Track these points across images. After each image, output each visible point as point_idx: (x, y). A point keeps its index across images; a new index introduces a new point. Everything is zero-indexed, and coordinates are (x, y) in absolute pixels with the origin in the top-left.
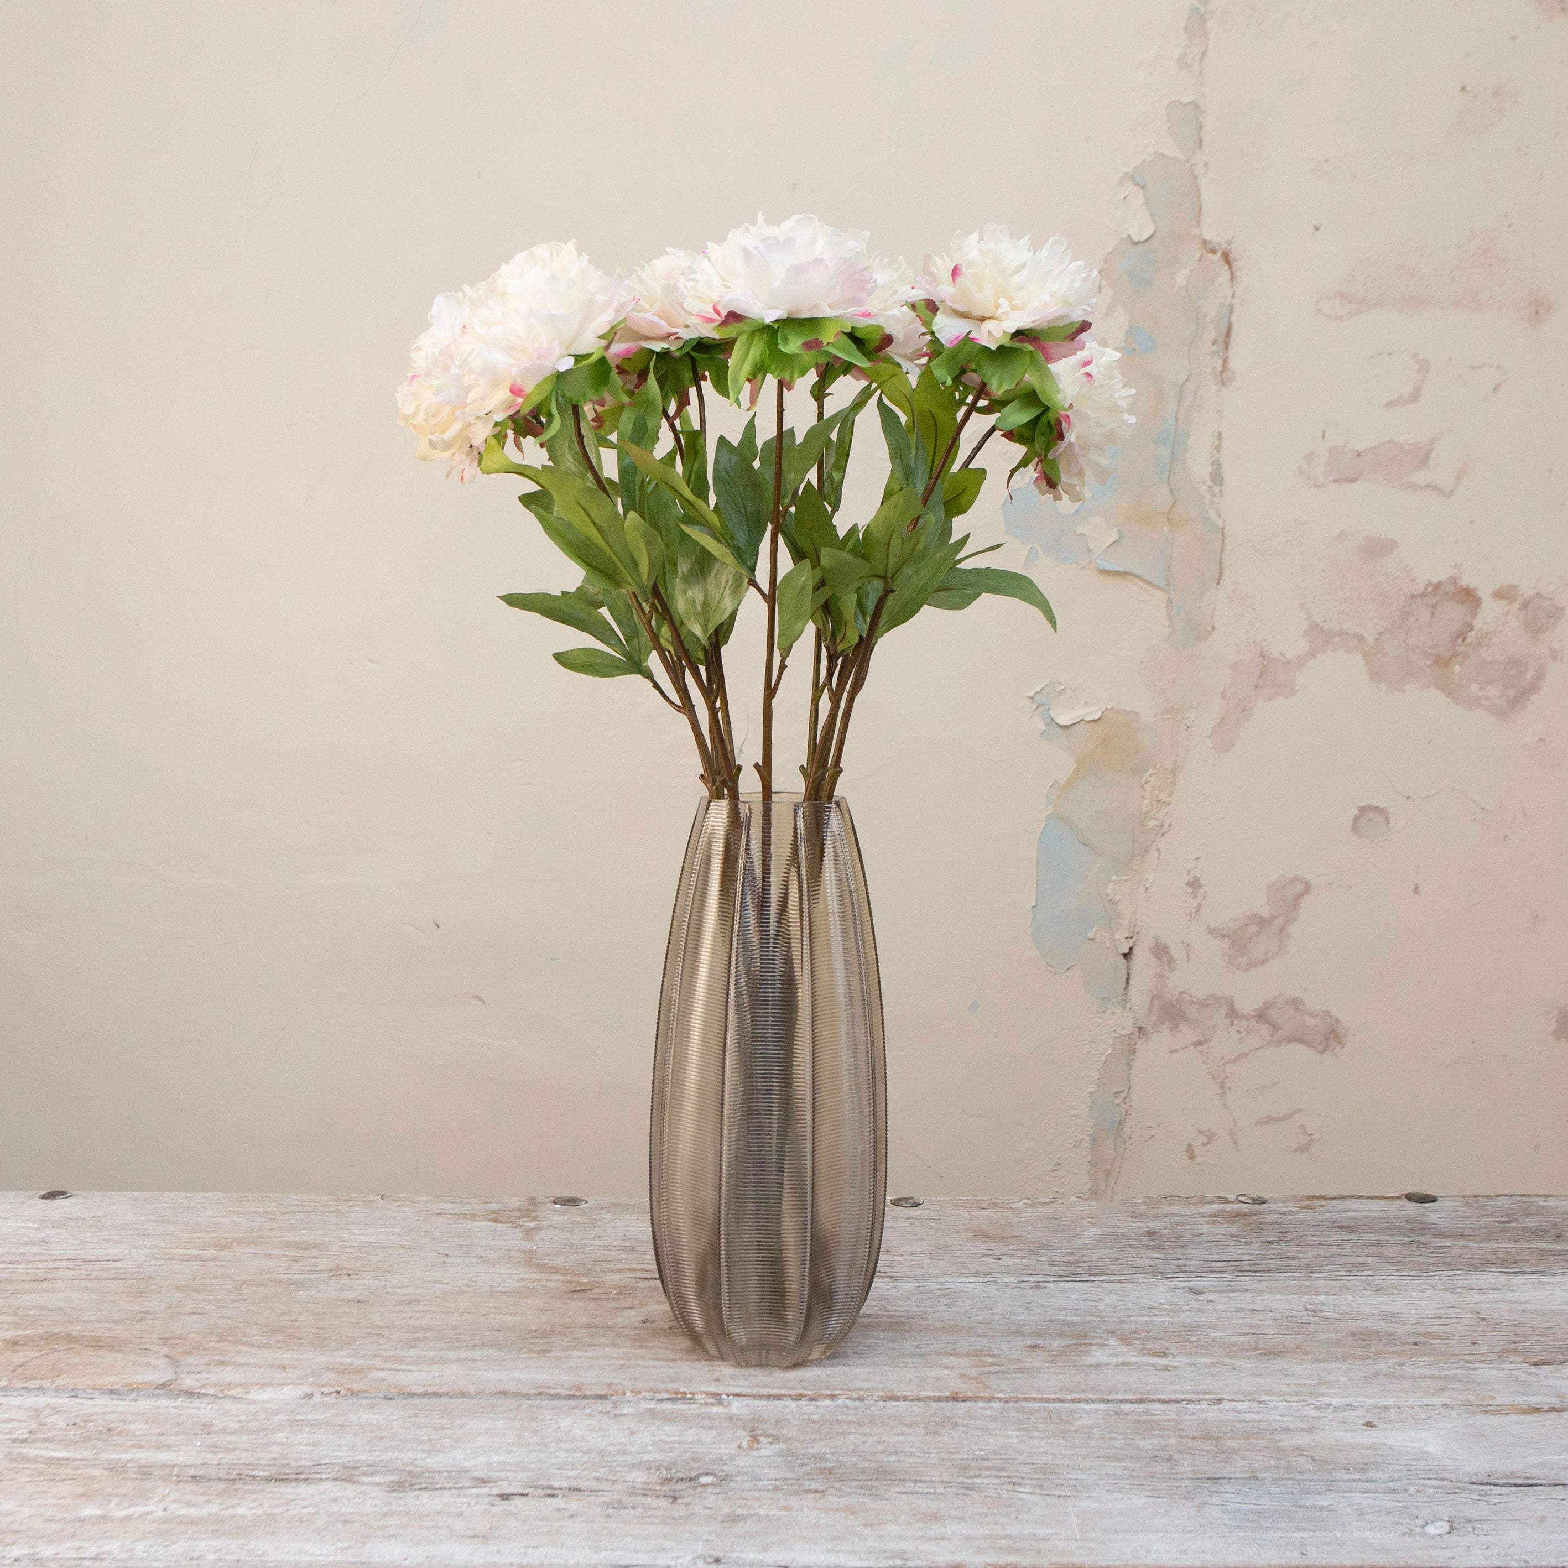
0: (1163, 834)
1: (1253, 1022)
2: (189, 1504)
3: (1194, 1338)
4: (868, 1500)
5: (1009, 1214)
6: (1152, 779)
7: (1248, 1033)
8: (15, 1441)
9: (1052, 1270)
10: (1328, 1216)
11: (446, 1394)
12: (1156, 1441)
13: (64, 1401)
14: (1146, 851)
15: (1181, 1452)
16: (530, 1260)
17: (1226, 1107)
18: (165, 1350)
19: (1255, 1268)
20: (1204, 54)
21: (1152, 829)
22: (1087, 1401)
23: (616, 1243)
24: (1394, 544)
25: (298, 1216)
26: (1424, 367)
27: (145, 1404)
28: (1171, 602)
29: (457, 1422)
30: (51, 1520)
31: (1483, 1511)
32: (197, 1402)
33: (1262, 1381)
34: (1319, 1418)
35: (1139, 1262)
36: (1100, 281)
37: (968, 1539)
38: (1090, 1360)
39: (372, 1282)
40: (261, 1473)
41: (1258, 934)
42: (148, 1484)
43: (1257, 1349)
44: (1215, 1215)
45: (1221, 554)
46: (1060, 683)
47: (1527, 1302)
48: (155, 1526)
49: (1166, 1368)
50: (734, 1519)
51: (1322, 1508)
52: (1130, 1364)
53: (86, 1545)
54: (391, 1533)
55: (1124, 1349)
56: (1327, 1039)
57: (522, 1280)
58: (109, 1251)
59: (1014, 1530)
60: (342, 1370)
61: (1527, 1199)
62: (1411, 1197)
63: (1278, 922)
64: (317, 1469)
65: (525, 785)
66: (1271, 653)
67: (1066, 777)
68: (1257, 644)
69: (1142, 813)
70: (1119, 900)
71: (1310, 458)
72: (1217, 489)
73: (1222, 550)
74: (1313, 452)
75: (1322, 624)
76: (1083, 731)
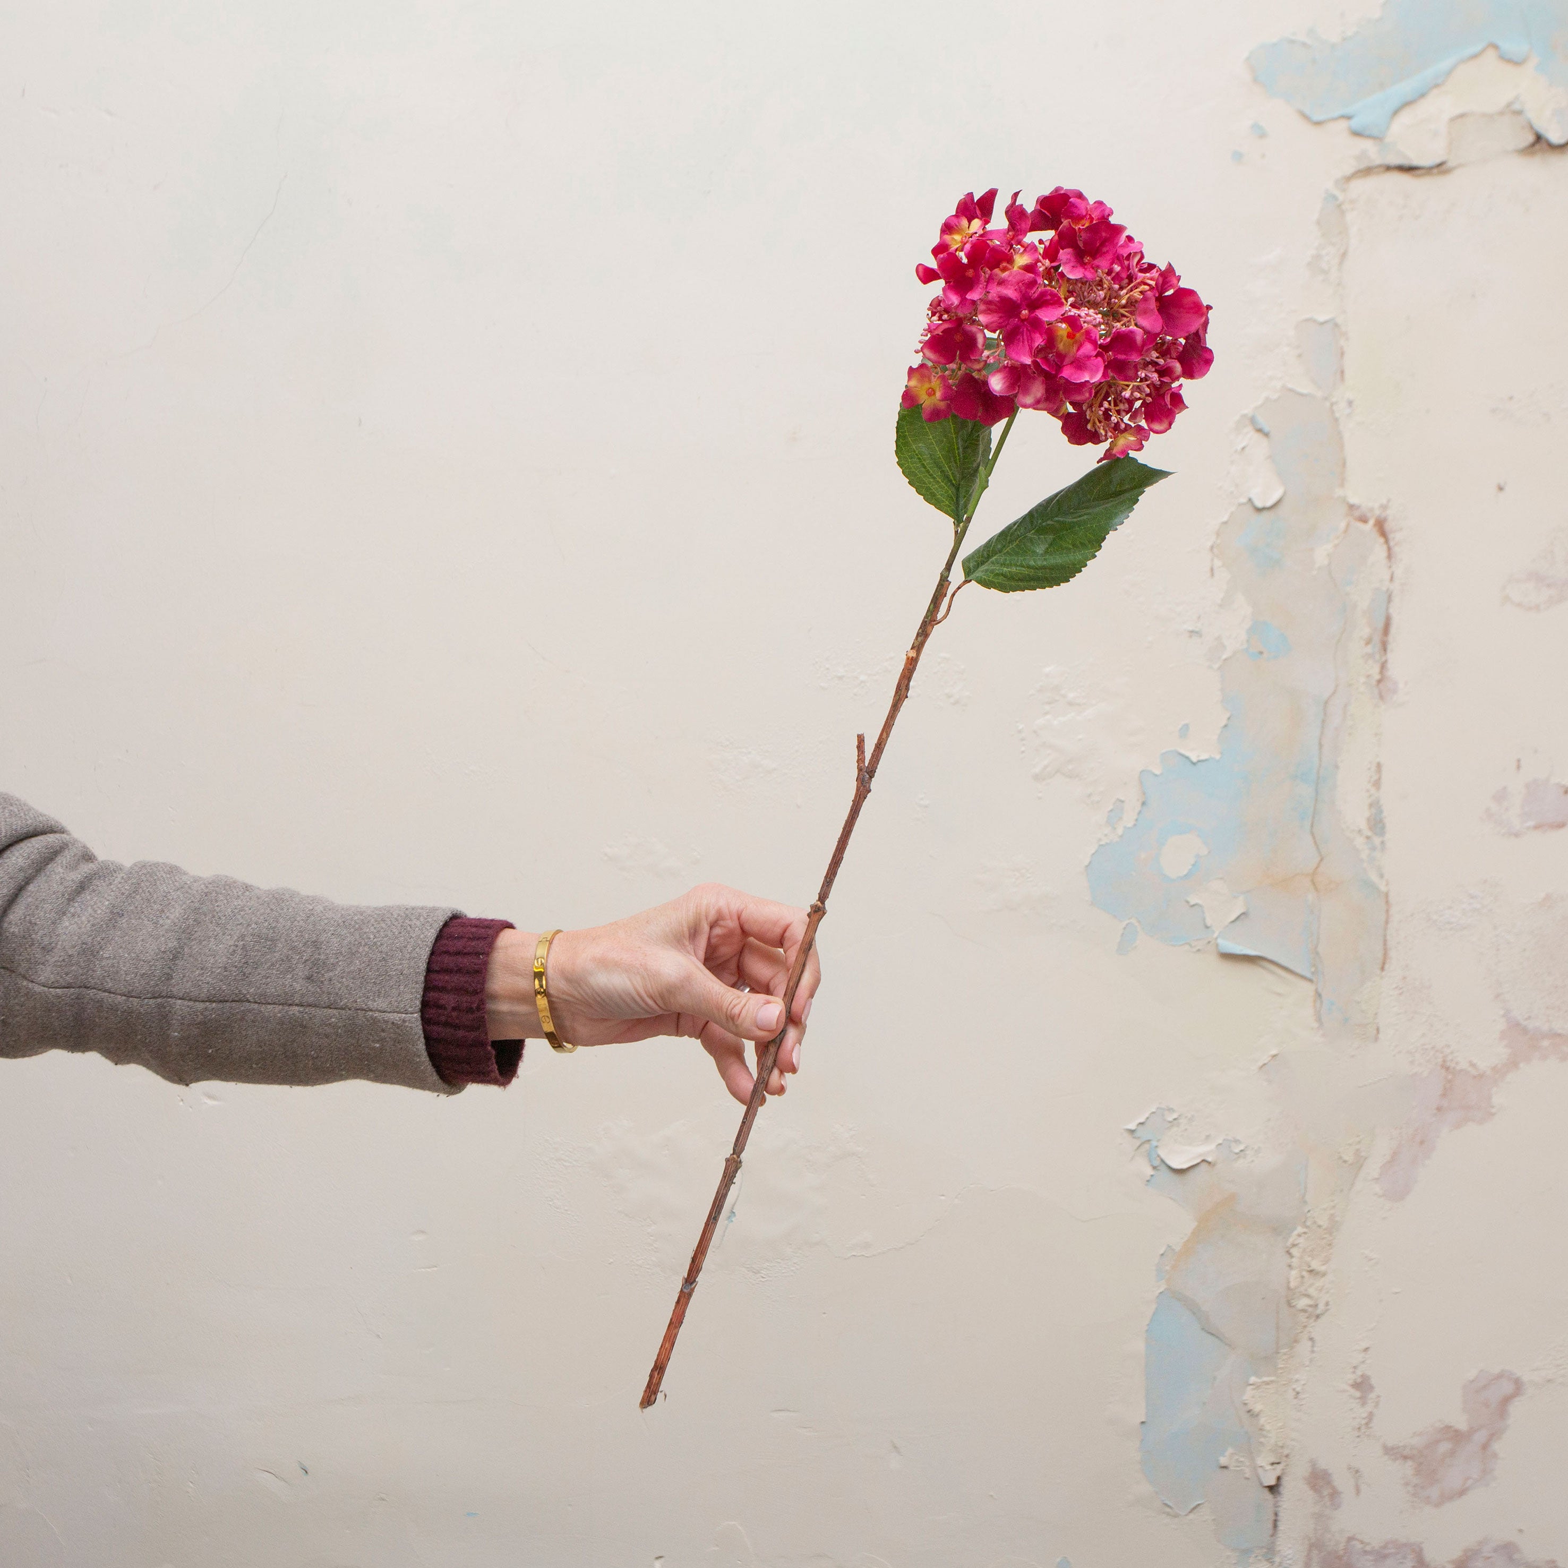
0: (1318, 1317)
6: (1301, 1240)
14: (1296, 1341)
20: (1344, 255)
21: (1304, 1311)
28: (1320, 995)
36: (1212, 560)
41: (1452, 1453)
45: (1385, 929)
46: (1171, 1110)
63: (1480, 1437)
65: (429, 1268)
66: (1457, 1063)
67: (1183, 1241)
68: (1437, 1051)
69: (1289, 1288)
70: (1261, 1411)
71: (1501, 796)
72: (1377, 840)
73: (1387, 922)
74: (1505, 788)
75: (1525, 1023)
76: (1204, 1175)
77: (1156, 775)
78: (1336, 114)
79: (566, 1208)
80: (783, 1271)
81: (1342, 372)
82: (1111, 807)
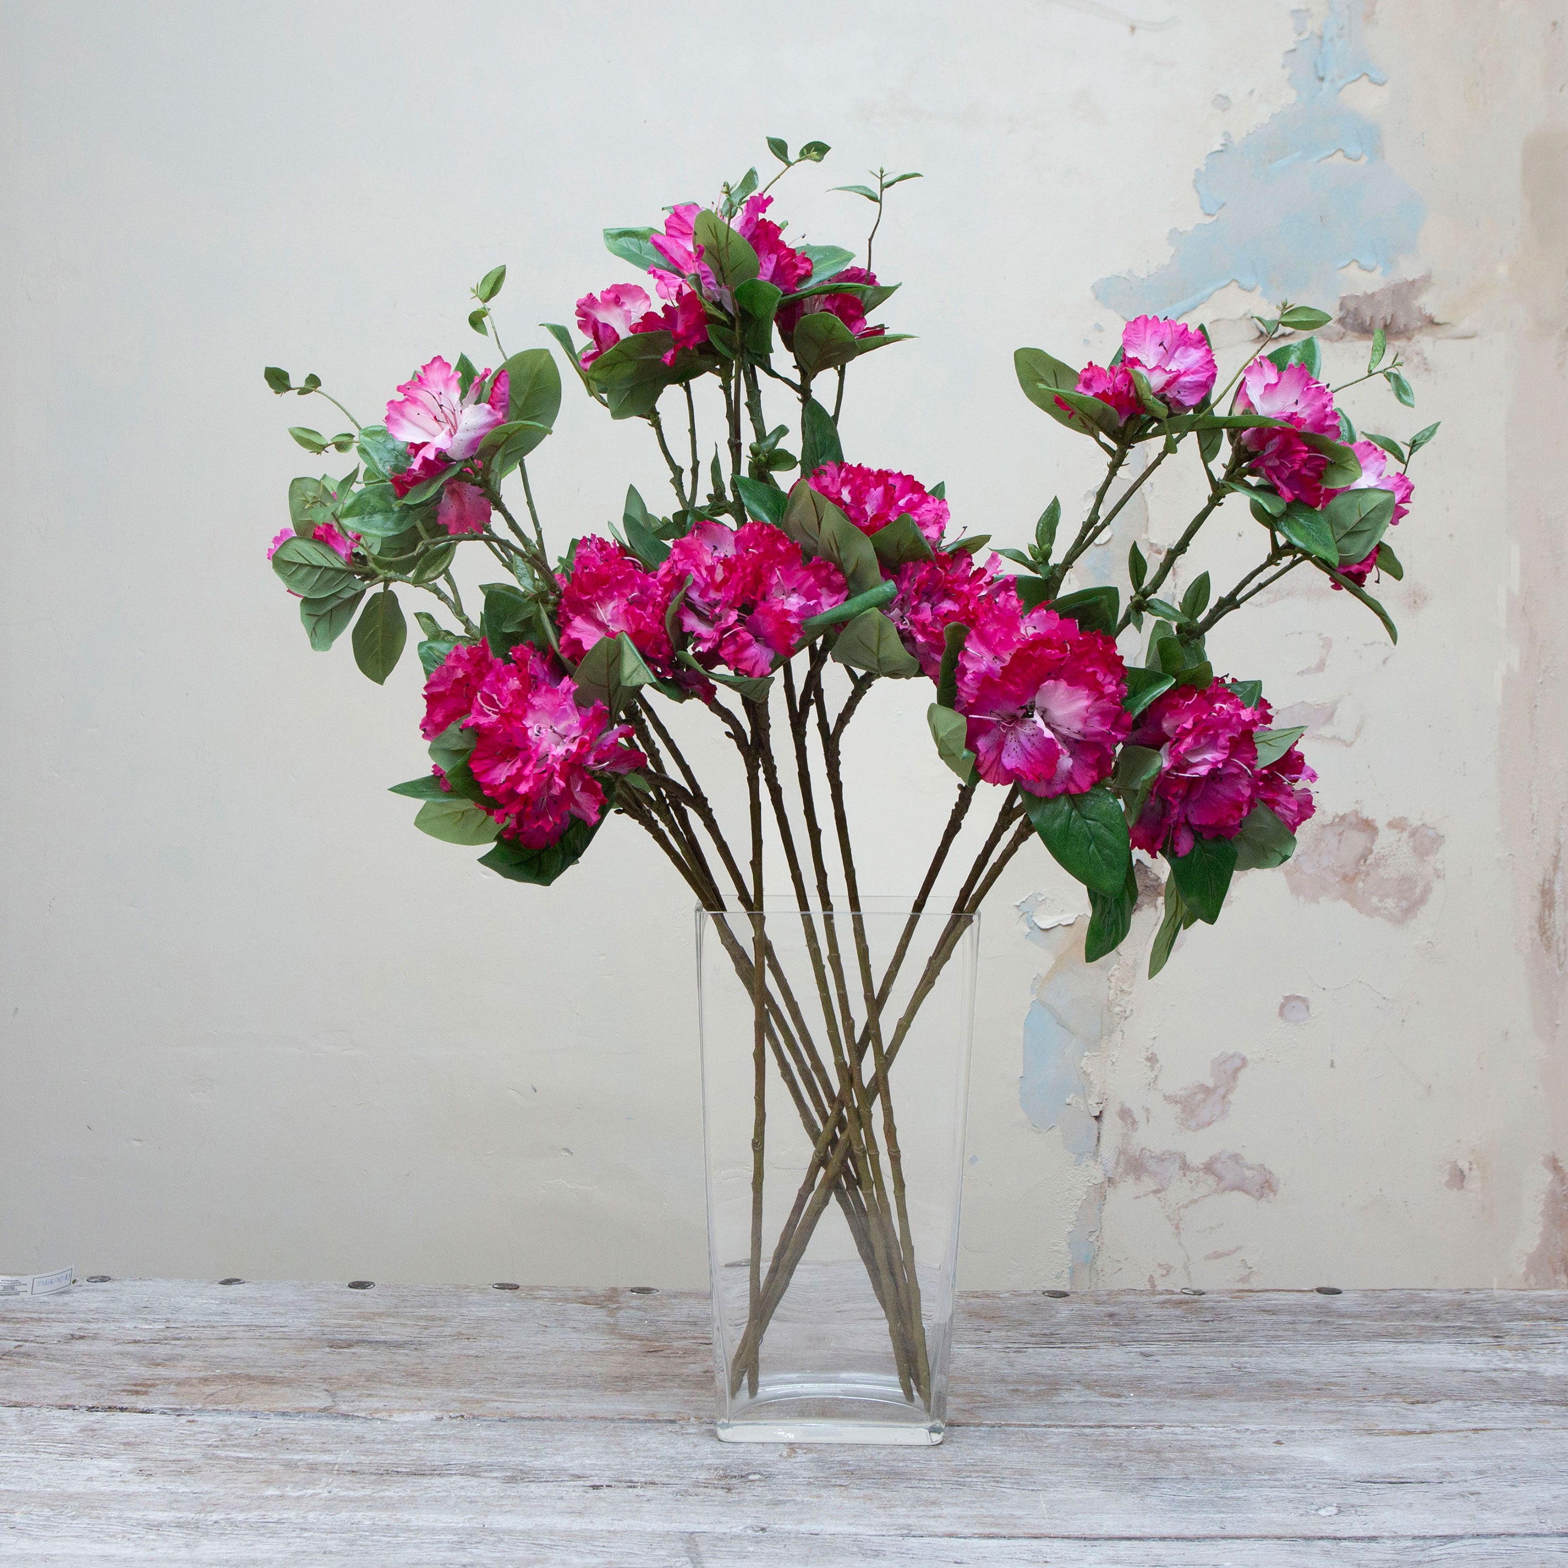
0: (1126, 1018)
1: (1201, 1173)
2: (348, 1489)
3: (1143, 1385)
4: (882, 1492)
5: (997, 1301)
6: (1116, 972)
7: (1198, 1183)
8: (209, 1446)
9: (1033, 1340)
10: (1254, 1303)
11: (549, 1418)
12: (1110, 1454)
13: (246, 1420)
14: (1111, 1032)
15: (1128, 1461)
16: (613, 1330)
17: (1180, 1244)
18: (325, 1387)
19: (1194, 1339)
21: (1118, 1014)
22: (1056, 1426)
23: (682, 1319)
25: (426, 1298)
26: (1327, 644)
27: (311, 1423)
29: (557, 1437)
30: (241, 1497)
31: (1365, 1500)
32: (351, 1423)
33: (1195, 1414)
34: (1239, 1439)
35: (1102, 1334)
37: (959, 1517)
38: (1059, 1399)
39: (487, 1344)
40: (404, 1470)
41: (1204, 1100)
42: (316, 1476)
43: (1192, 1392)
44: (1165, 1302)
46: (1041, 895)
47: (1409, 1362)
48: (322, 1502)
49: (1119, 1405)
50: (777, 1503)
51: (1239, 1498)
52: (1091, 1402)
53: (270, 1513)
54: (507, 1509)
55: (1087, 1392)
56: (1262, 1187)
57: (607, 1343)
58: (277, 1320)
59: (996, 1512)
60: (465, 1401)
61: (1413, 1292)
62: (1320, 1290)
63: (1221, 1091)
64: (447, 1467)
67: (1047, 971)
69: (1109, 1000)
70: (1091, 1072)
76: (1059, 934)
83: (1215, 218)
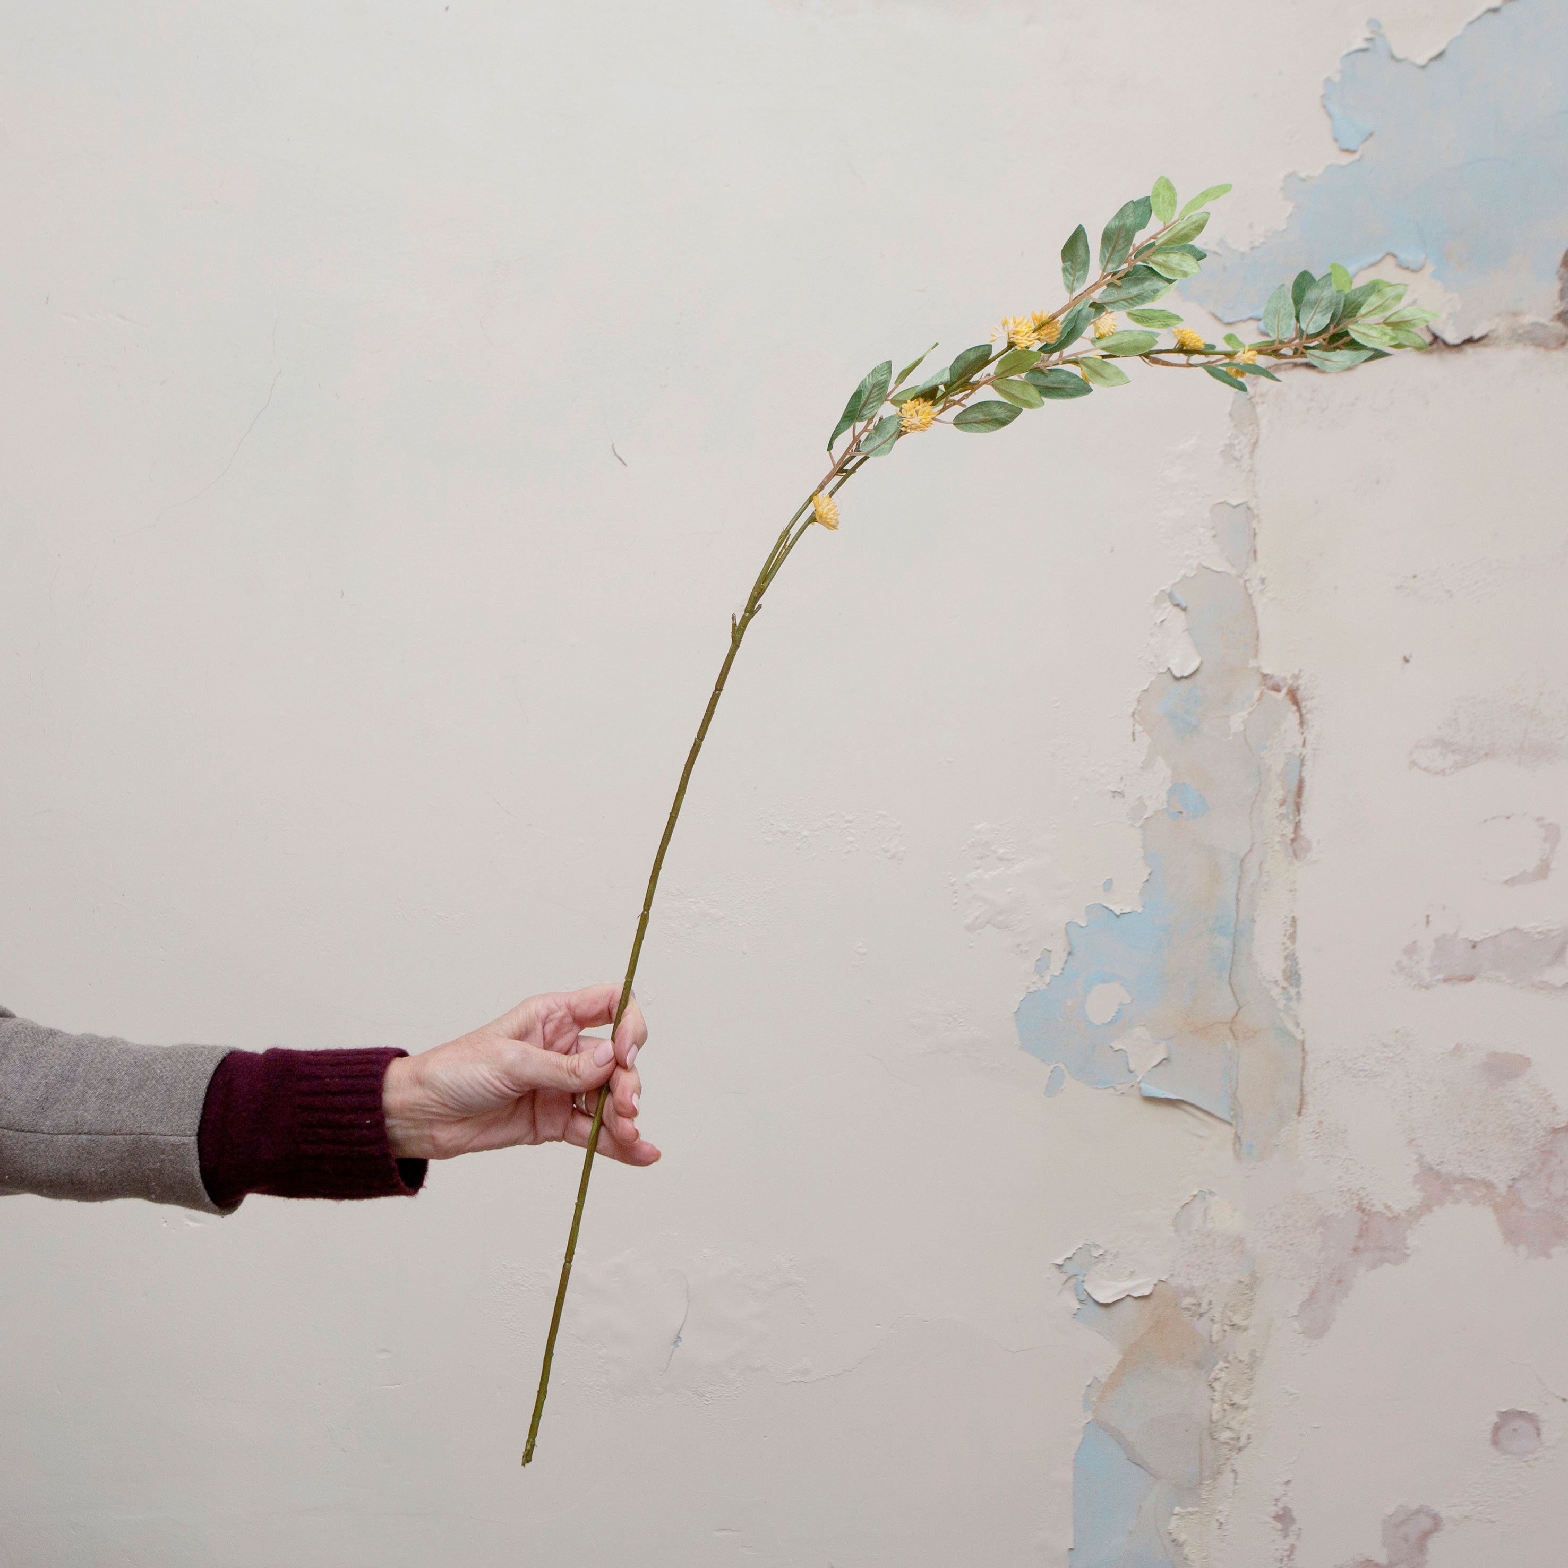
0: (1240, 1449)
6: (1223, 1374)
14: (1219, 1473)
20: (1255, 444)
21: (1226, 1443)
24: (1527, 1062)
26: (1552, 834)
28: (1239, 1138)
36: (1134, 726)
45: (1302, 1075)
46: (1097, 1246)
65: (392, 1385)
66: (1373, 1206)
67: (1109, 1373)
68: (1353, 1193)
69: (1211, 1421)
70: (1186, 1540)
71: (1411, 950)
72: (1293, 991)
73: (1303, 1069)
74: (1415, 942)
75: (1437, 1168)
76: (1129, 1310)
77: (1082, 927)
78: (1245, 317)
79: (522, 1331)
80: (726, 1395)
81: (1255, 552)
82: (1039, 957)
83: (1356, 156)
